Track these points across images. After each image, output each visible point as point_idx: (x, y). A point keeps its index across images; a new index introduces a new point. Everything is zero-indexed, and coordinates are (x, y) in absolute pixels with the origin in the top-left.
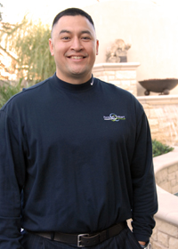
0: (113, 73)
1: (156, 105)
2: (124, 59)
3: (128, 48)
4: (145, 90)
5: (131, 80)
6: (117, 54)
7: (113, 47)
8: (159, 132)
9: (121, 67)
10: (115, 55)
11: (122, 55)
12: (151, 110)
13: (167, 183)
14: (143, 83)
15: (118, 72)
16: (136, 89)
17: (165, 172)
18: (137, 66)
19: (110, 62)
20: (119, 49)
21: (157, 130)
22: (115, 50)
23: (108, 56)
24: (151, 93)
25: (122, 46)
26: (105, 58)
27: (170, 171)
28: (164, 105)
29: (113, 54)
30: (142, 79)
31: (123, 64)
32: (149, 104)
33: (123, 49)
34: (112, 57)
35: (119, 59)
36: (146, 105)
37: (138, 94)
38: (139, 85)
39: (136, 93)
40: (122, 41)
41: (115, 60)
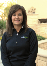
2: (34, 13)
3: (35, 9)
4: (40, 22)
5: (36, 19)
6: (32, 11)
7: (30, 9)
9: (33, 15)
10: (31, 11)
16: (37, 22)
18: (38, 15)
19: (29, 13)
20: (32, 9)
21: (43, 34)
22: (31, 10)
23: (29, 11)
24: (42, 23)
25: (33, 9)
29: (30, 11)
30: (39, 19)
31: (34, 14)
32: (41, 26)
33: (34, 10)
34: (30, 12)
35: (32, 13)
36: (40, 26)
37: (38, 23)
38: (38, 20)
39: (37, 23)
40: (34, 7)
41: (31, 13)
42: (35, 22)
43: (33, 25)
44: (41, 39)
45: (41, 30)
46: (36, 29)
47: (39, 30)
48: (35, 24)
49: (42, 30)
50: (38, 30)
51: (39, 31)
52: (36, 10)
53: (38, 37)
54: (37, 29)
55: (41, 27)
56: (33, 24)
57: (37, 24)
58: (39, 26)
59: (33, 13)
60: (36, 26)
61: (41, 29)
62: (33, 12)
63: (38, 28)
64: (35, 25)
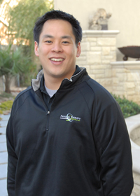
0: (95, 39)
1: (134, 70)
2: (105, 27)
3: (109, 16)
4: (123, 56)
5: (111, 46)
6: (99, 22)
7: (95, 16)
8: (136, 94)
9: (102, 34)
10: (97, 24)
11: (103, 23)
12: (129, 74)
14: (122, 50)
15: (99, 39)
16: (115, 55)
18: (116, 34)
19: (92, 29)
20: (100, 17)
21: (134, 92)
22: (96, 19)
23: (91, 24)
24: (129, 58)
25: (104, 15)
26: (88, 25)
29: (95, 22)
30: (121, 46)
31: (104, 31)
32: (126, 68)
33: (104, 18)
34: (94, 25)
35: (101, 27)
36: (125, 70)
37: (118, 60)
38: (118, 51)
39: (115, 58)
40: (104, 10)
41: (96, 28)
42: (108, 55)
43: (101, 66)
45: (127, 81)
46: (112, 77)
47: (120, 81)
48: (108, 61)
49: (129, 79)
50: (117, 82)
51: (121, 84)
52: (111, 19)
54: (115, 76)
55: (126, 72)
56: (104, 61)
57: (115, 62)
58: (119, 70)
59: (102, 29)
60: (112, 68)
61: (125, 79)
62: (102, 25)
63: (118, 75)
64: (109, 66)
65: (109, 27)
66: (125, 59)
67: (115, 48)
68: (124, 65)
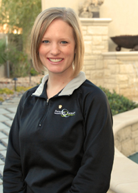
0: (85, 28)
1: (126, 61)
2: (96, 15)
4: (116, 46)
5: (102, 35)
6: (90, 9)
7: (85, 3)
8: (129, 87)
9: (93, 22)
10: (88, 11)
11: (95, 10)
12: (121, 66)
13: (130, 141)
14: (115, 39)
15: (89, 27)
16: (107, 45)
17: (128, 130)
18: (109, 22)
19: (82, 17)
20: (91, 4)
21: (127, 85)
22: (87, 5)
23: (81, 11)
24: (122, 49)
25: (95, 1)
26: (78, 13)
27: (134, 128)
28: (134, 61)
29: (85, 9)
30: (114, 35)
31: (96, 19)
32: (119, 60)
33: (96, 5)
34: (85, 12)
35: (92, 15)
36: (117, 61)
37: (110, 50)
39: (107, 48)
41: (87, 16)
42: (99, 45)
43: (92, 57)
44: (122, 106)
45: (119, 73)
46: (103, 68)
47: (112, 73)
48: (99, 52)
49: (122, 71)
50: (109, 74)
51: (113, 76)
52: (103, 5)
53: (109, 98)
54: (107, 68)
55: (118, 63)
56: (94, 52)
57: (107, 53)
58: (111, 61)
59: (93, 17)
60: (103, 59)
61: (118, 71)
62: (93, 13)
63: (109, 66)
64: (100, 57)
65: (101, 14)
66: (119, 49)
67: (107, 38)
68: (116, 56)
